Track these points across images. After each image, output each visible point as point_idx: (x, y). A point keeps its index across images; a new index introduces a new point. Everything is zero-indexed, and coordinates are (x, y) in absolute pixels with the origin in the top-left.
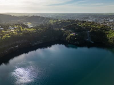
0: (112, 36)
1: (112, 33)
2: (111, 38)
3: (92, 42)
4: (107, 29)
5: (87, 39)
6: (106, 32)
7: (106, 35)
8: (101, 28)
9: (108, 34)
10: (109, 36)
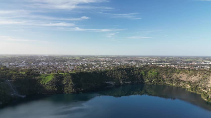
0: (47, 81)
1: (46, 78)
2: (47, 84)
3: (23, 97)
4: (37, 74)
5: (13, 94)
6: (38, 78)
7: (40, 82)
8: (27, 73)
9: (40, 79)
10: (43, 82)
